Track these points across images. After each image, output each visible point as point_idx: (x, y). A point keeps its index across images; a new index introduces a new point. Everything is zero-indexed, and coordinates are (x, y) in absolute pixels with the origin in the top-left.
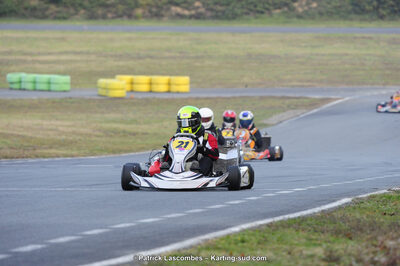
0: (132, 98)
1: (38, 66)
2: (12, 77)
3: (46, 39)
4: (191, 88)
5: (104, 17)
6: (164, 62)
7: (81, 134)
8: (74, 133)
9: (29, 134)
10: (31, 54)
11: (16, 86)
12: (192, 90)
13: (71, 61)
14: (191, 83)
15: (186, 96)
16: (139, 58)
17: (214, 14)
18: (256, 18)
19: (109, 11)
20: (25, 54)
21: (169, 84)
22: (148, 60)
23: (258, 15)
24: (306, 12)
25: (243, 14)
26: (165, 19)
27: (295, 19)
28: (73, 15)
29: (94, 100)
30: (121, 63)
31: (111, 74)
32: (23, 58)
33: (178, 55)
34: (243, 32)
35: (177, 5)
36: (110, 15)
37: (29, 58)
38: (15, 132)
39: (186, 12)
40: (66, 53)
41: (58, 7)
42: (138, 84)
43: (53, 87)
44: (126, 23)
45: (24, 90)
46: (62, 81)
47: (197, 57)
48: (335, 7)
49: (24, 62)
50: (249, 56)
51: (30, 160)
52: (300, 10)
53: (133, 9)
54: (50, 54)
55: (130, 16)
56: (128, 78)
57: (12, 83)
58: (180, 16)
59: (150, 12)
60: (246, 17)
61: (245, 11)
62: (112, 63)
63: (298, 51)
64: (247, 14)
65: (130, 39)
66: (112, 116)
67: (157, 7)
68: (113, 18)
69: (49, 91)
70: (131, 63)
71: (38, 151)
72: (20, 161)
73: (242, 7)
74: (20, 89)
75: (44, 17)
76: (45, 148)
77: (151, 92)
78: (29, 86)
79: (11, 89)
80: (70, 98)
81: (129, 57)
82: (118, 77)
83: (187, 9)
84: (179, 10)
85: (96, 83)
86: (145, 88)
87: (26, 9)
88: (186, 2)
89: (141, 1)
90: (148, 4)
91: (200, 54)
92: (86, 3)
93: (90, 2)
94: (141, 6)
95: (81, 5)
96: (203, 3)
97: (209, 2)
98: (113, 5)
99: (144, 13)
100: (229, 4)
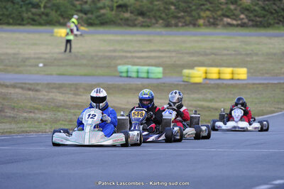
0: (208, 84)
2: (123, 68)
3: (138, 41)
5: (176, 26)
6: (225, 58)
10: (130, 52)
11: (124, 75)
12: (249, 78)
13: (159, 57)
14: (248, 72)
15: (245, 82)
16: (206, 55)
17: (254, 23)
19: (180, 21)
20: (126, 52)
21: (233, 73)
22: (213, 56)
25: (275, 23)
26: (219, 27)
28: (154, 24)
29: (181, 85)
30: (195, 58)
32: (124, 54)
33: (233, 53)
35: (228, 17)
36: (180, 24)
37: (129, 55)
39: (235, 22)
40: (154, 51)
41: (143, 18)
42: (210, 73)
43: (151, 76)
44: (191, 29)
45: (130, 77)
46: (157, 72)
49: (126, 57)
53: (197, 20)
54: (143, 51)
55: (195, 25)
56: (203, 69)
57: (122, 72)
58: (230, 25)
59: (209, 22)
60: (276, 25)
61: (276, 21)
62: (187, 58)
64: (278, 23)
65: (197, 41)
66: (196, 96)
67: (214, 18)
68: (183, 26)
69: (148, 78)
70: (201, 58)
73: (274, 19)
74: (127, 77)
75: (135, 26)
77: (219, 79)
78: (134, 75)
79: (121, 76)
80: (164, 83)
81: (199, 54)
82: (196, 68)
83: (236, 20)
84: (229, 20)
85: (181, 72)
86: (215, 76)
87: (121, 19)
88: (234, 15)
89: (202, 14)
90: (207, 17)
91: (248, 52)
92: (163, 15)
93: (166, 15)
94: (203, 18)
95: (160, 17)
96: (246, 16)
97: (251, 15)
98: (183, 17)
99: (204, 23)
100: (264, 17)
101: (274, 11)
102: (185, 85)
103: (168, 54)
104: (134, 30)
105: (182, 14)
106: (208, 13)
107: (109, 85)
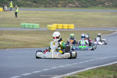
1: (30, 21)
2: (22, 24)
3: (32, 13)
5: (49, 7)
6: (67, 20)
8: (40, 41)
9: (27, 41)
10: (28, 17)
11: (23, 27)
13: (39, 20)
14: (75, 26)
16: (59, 19)
17: (81, 6)
18: (94, 7)
19: (51, 5)
20: (26, 17)
22: (62, 19)
23: (94, 6)
24: (108, 5)
26: (67, 7)
27: (105, 8)
28: (40, 6)
29: (46, 31)
30: (54, 20)
31: (51, 23)
33: (71, 18)
34: (90, 11)
35: (71, 3)
36: (51, 6)
37: (27, 19)
38: (23, 40)
39: (73, 6)
40: (38, 17)
42: (59, 26)
43: (34, 27)
44: (55, 8)
45: (26, 28)
46: (37, 26)
47: (76, 19)
49: (26, 20)
50: (92, 18)
51: (27, 49)
52: (107, 5)
53: (58, 4)
54: (33, 17)
55: (57, 7)
56: (56, 25)
57: (22, 26)
58: (71, 7)
59: (63, 5)
60: (91, 7)
61: (90, 5)
62: (51, 20)
63: (106, 17)
64: (91, 6)
65: (57, 13)
66: (51, 36)
67: (65, 4)
68: (52, 7)
69: (33, 28)
70: (57, 20)
71: (30, 46)
72: (24, 49)
73: (90, 4)
74: (25, 28)
75: (32, 7)
76: (32, 45)
77: (63, 29)
78: (27, 27)
79: (22, 28)
80: (39, 30)
81: (56, 18)
82: (53, 24)
83: (73, 4)
84: (71, 5)
85: (46, 26)
87: (27, 4)
88: (73, 2)
89: (60, 2)
90: (62, 3)
92: (44, 3)
93: (45, 2)
94: (60, 4)
95: (43, 3)
96: (78, 3)
97: (80, 2)
98: (52, 3)
99: (61, 6)
100: (86, 3)
101: (89, 1)
102: (48, 31)
103: (44, 19)
104: (31, 8)
105: (52, 2)
106: (62, 2)
107: (16, 31)
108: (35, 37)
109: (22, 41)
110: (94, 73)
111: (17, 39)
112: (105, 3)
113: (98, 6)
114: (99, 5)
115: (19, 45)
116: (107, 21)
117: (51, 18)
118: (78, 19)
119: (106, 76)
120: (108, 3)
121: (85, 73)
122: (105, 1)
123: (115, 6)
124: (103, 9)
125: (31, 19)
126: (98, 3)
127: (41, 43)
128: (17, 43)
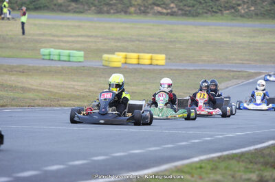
0: (126, 68)
1: (62, 44)
2: (45, 51)
3: (68, 26)
4: (166, 62)
5: (108, 12)
6: (148, 44)
7: (90, 92)
8: (85, 90)
9: (55, 91)
10: (57, 36)
11: (47, 57)
13: (85, 42)
14: (167, 59)
15: (163, 68)
16: (132, 41)
17: (183, 12)
18: (212, 16)
19: (112, 9)
20: (54, 36)
21: (151, 59)
22: (137, 42)
23: (213, 14)
24: (246, 13)
25: (203, 13)
26: (150, 15)
27: (239, 18)
28: (87, 10)
29: (100, 69)
30: (119, 44)
31: (112, 51)
32: (52, 38)
33: (158, 39)
34: (204, 25)
35: (158, 5)
36: (112, 11)
37: (56, 39)
38: (45, 89)
39: (165, 11)
40: (82, 36)
42: (130, 58)
43: (72, 59)
44: (123, 17)
45: (52, 60)
46: (79, 55)
47: (171, 42)
48: (267, 10)
49: (53, 41)
50: (207, 42)
51: (55, 108)
52: (243, 11)
53: (128, 7)
54: (71, 36)
55: (126, 12)
56: (123, 54)
57: (44, 55)
58: (161, 13)
59: (140, 10)
60: (205, 15)
61: (205, 11)
62: (113, 44)
63: (240, 39)
64: (206, 13)
65: (125, 28)
67: (145, 6)
68: (114, 13)
69: (69, 61)
70: (125, 44)
71: (61, 102)
72: (48, 108)
73: (203, 9)
74: (49, 60)
75: (67, 11)
76: (66, 100)
77: (138, 64)
78: (56, 58)
79: (44, 59)
80: (84, 67)
81: (124, 40)
82: (116, 53)
83: (165, 8)
84: (159, 9)
85: (101, 57)
86: (134, 61)
87: (55, 5)
88: (164, 4)
89: (134, 2)
90: (138, 5)
91: (172, 40)
92: (96, 2)
94: (134, 6)
95: (93, 4)
96: (176, 5)
97: (181, 4)
98: (114, 5)
99: (135, 10)
100: (193, 6)
101: (203, 2)
102: (104, 69)
103: (94, 39)
104: (66, 15)
106: (139, 1)
107: (30, 66)
108: (74, 81)
109: (43, 90)
110: (212, 169)
111: (32, 85)
112: (240, 8)
113: (222, 14)
114: (226, 10)
115: (36, 99)
116: (243, 48)
117: (112, 39)
118: (174, 41)
119: (241, 176)
120: (245, 6)
121: (192, 169)
122: (239, 2)
123: (261, 13)
124: (234, 20)
125: (64, 39)
126: (222, 5)
127: (87, 96)
128: (31, 95)
